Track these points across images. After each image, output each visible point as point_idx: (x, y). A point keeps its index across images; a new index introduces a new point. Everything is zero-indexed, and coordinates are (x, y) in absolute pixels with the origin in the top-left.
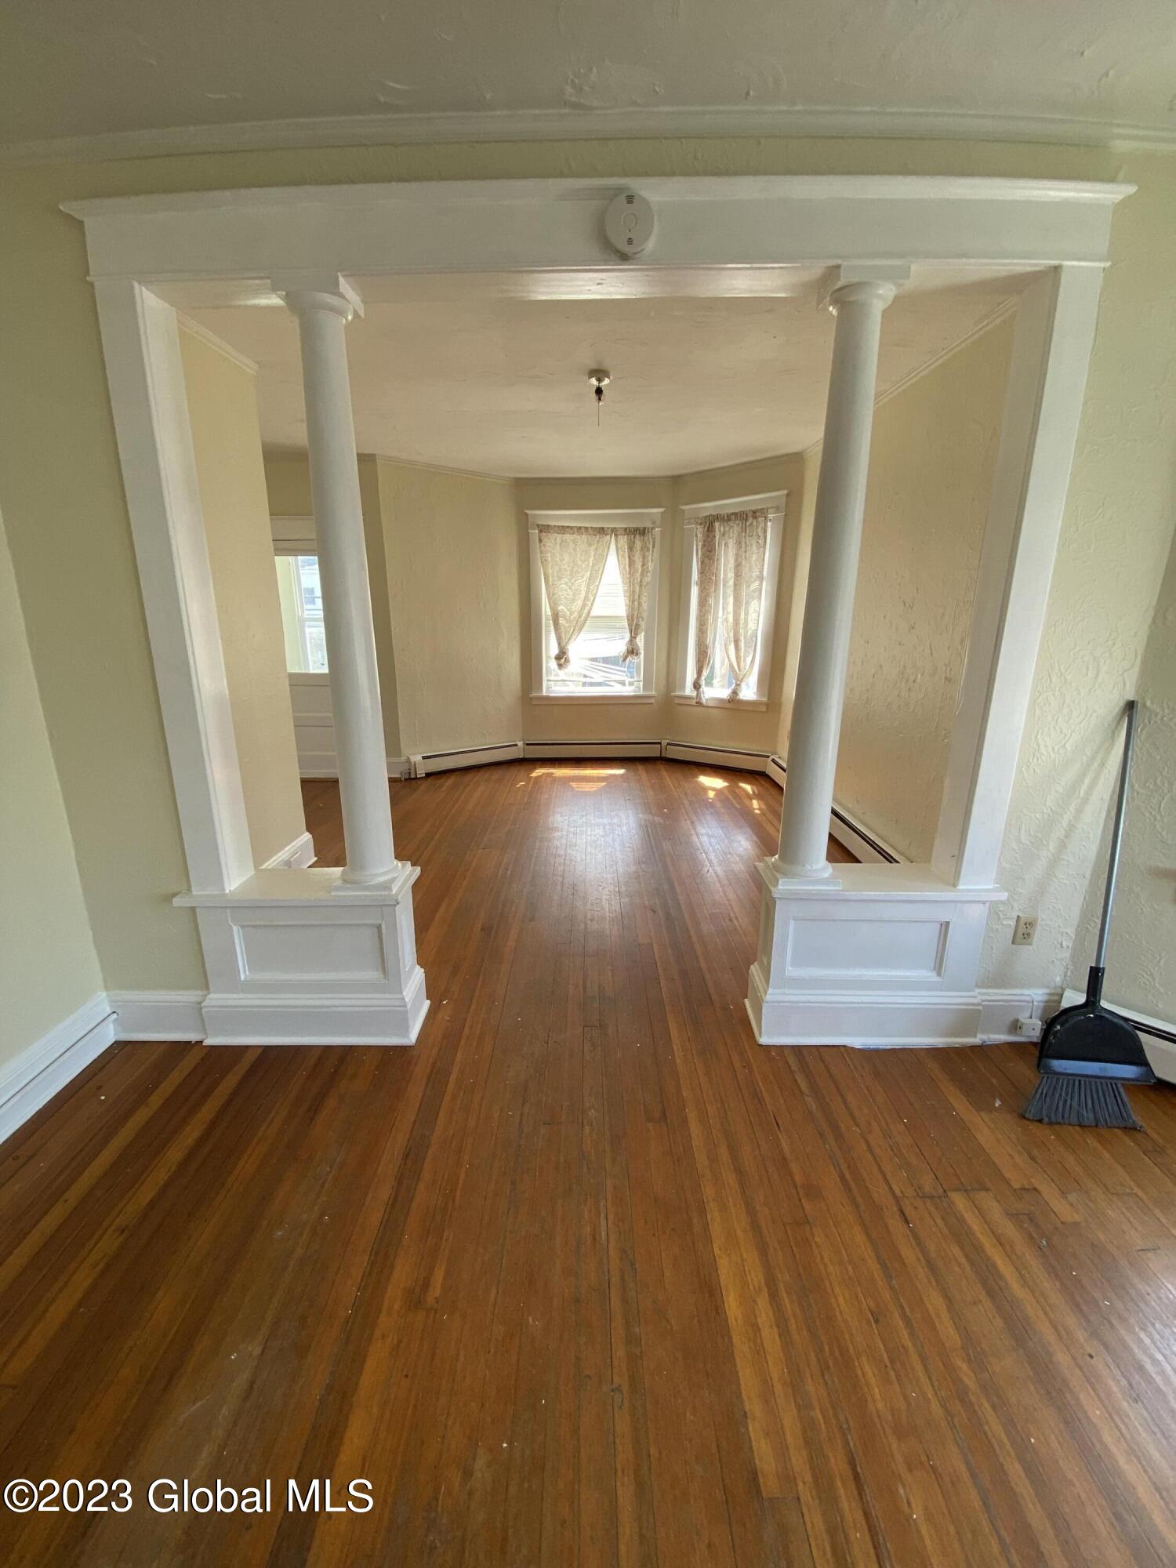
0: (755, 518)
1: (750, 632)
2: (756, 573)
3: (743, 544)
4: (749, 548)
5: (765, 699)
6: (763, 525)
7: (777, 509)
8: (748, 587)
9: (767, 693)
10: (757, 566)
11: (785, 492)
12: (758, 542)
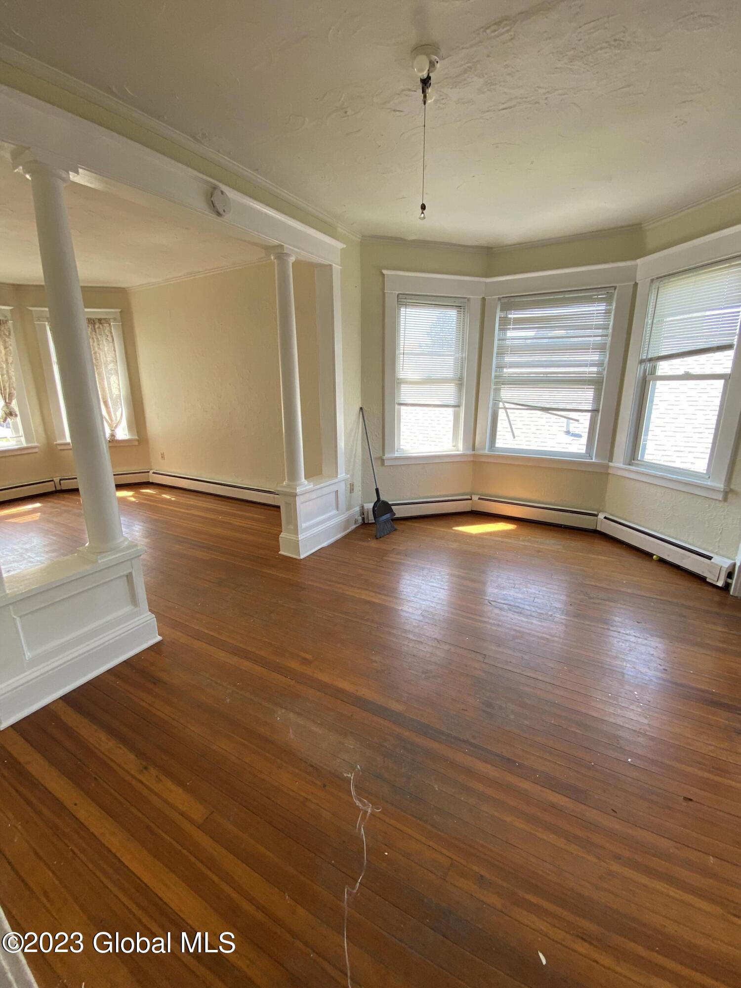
0: (101, 323)
1: (114, 396)
2: (109, 359)
3: (95, 339)
4: (101, 342)
5: (136, 437)
6: (109, 329)
7: (115, 320)
8: (106, 367)
9: (136, 434)
10: (109, 354)
11: (120, 310)
12: (106, 339)
